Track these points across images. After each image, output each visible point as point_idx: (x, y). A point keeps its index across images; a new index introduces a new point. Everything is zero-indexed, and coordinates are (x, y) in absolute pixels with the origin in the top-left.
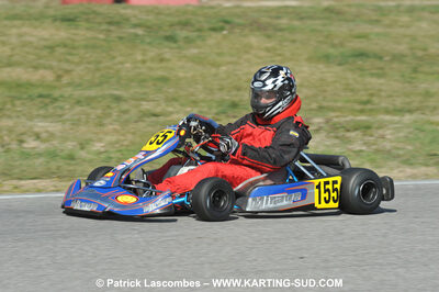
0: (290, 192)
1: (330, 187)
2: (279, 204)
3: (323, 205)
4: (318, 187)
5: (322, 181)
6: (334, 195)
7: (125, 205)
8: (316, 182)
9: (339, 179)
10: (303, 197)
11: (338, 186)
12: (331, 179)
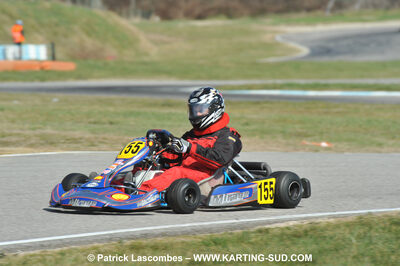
0: (242, 191)
1: (267, 186)
2: (234, 201)
3: (264, 202)
4: (260, 187)
5: (263, 181)
6: (271, 193)
7: (120, 201)
8: (259, 182)
9: (273, 180)
10: (250, 195)
11: (273, 186)
12: (268, 181)
